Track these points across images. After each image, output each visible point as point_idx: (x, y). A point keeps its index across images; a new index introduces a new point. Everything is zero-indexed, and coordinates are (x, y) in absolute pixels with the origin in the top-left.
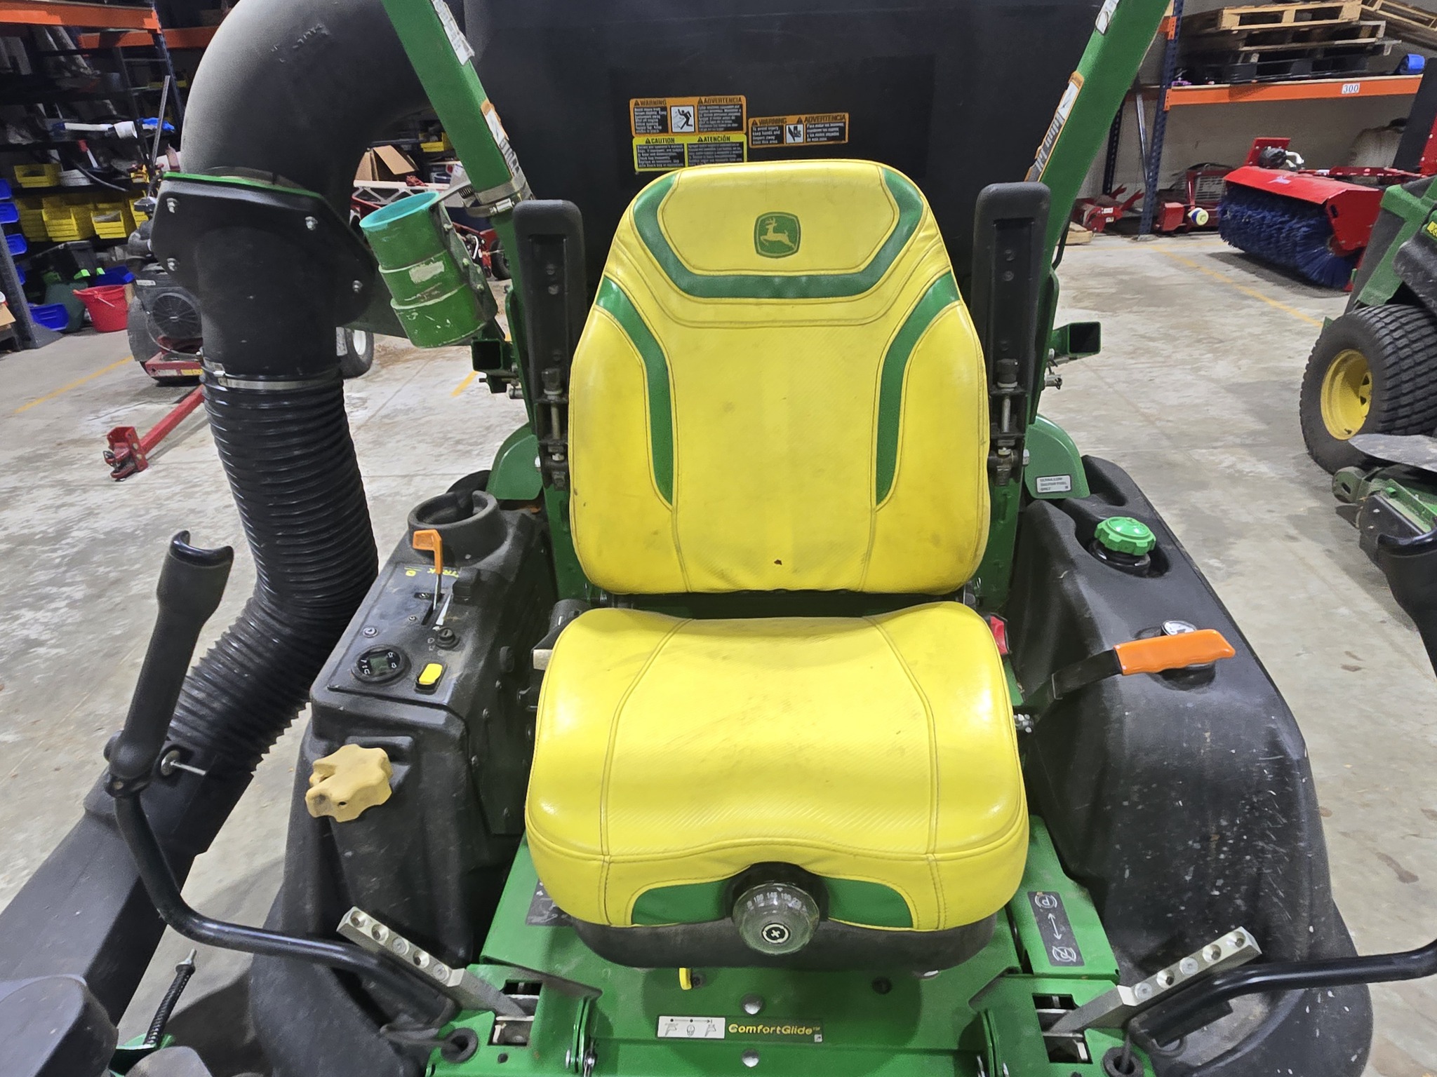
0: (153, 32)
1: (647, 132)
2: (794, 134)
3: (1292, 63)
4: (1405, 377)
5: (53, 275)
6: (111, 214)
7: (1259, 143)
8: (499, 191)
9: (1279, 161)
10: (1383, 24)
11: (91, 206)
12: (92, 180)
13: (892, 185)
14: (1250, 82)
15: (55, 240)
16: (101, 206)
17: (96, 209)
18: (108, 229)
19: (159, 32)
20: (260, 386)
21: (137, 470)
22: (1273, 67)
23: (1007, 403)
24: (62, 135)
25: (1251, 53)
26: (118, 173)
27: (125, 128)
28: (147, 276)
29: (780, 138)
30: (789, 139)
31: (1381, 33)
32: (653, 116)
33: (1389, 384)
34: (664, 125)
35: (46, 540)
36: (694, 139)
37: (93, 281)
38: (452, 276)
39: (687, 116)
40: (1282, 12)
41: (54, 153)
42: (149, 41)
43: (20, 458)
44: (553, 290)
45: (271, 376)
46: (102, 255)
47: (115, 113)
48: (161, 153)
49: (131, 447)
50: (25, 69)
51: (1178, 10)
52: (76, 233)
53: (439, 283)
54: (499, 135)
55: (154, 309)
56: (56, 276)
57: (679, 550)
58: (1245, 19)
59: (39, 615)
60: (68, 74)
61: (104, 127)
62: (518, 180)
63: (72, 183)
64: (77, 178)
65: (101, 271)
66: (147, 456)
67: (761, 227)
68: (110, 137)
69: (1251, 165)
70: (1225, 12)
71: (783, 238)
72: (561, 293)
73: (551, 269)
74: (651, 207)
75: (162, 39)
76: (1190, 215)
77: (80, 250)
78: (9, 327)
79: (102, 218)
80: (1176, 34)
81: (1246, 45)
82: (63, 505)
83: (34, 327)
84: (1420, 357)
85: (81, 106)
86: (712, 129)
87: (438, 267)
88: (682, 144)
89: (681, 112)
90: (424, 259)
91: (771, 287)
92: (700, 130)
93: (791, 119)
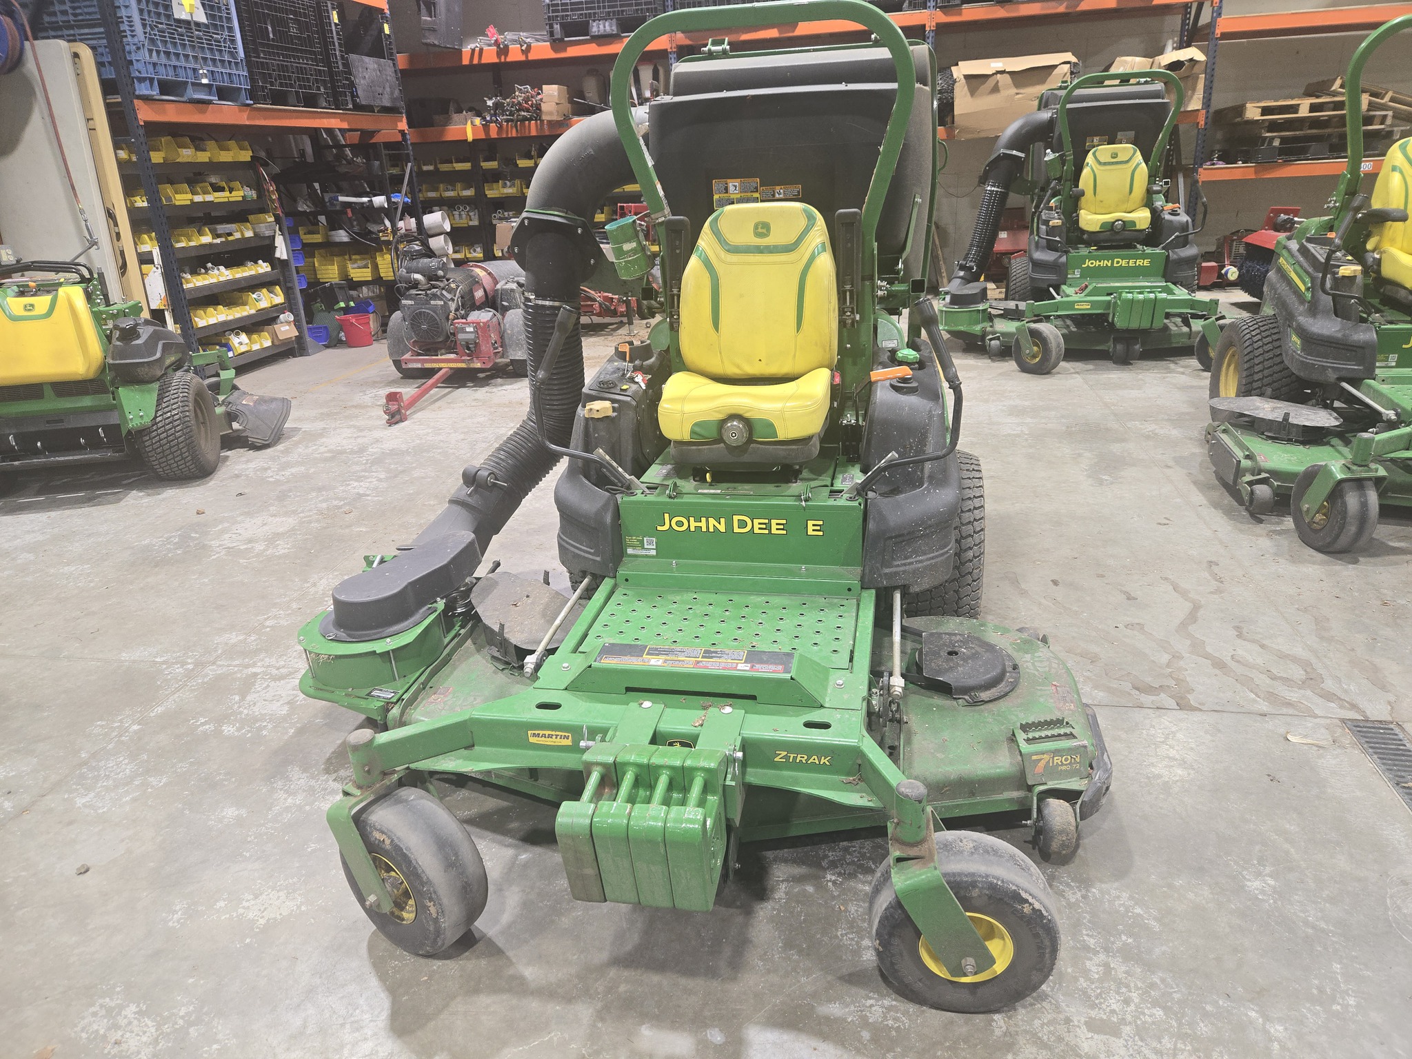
0: (402, 132)
1: (720, 193)
2: (779, 194)
3: (1311, 146)
4: (1257, 361)
5: (319, 305)
6: (360, 263)
7: (1273, 211)
8: (659, 214)
9: (1288, 226)
10: (1390, 113)
11: (347, 257)
12: (353, 238)
13: (805, 211)
14: (1276, 162)
15: (321, 281)
16: (354, 257)
17: (350, 260)
18: (360, 273)
19: (406, 132)
20: (547, 303)
21: (401, 421)
22: (1294, 149)
24: (335, 205)
25: (1272, 138)
26: (371, 232)
27: (379, 200)
28: (410, 297)
30: (777, 196)
31: (1389, 121)
32: (722, 186)
33: (1246, 366)
34: (727, 190)
35: (352, 452)
36: (739, 196)
37: (347, 310)
38: (639, 249)
39: (735, 186)
40: (1299, 105)
41: (322, 219)
42: (399, 138)
43: (322, 414)
44: (678, 251)
46: (354, 293)
47: (368, 190)
48: (401, 220)
49: (399, 405)
50: (310, 158)
51: (1207, 102)
52: (336, 276)
53: (634, 251)
54: (661, 193)
55: (412, 320)
56: (321, 306)
57: (720, 353)
58: (1266, 111)
59: (361, 484)
60: (344, 162)
61: (365, 200)
62: (667, 210)
63: (337, 240)
64: (342, 236)
65: (352, 304)
66: (408, 413)
67: (756, 227)
68: (368, 207)
69: (1266, 230)
70: (1248, 105)
71: (764, 231)
72: (681, 252)
73: (677, 243)
74: (716, 219)
75: (408, 137)
76: (1223, 272)
77: (340, 288)
78: (294, 339)
79: (355, 266)
80: (1206, 124)
81: (1268, 132)
82: (358, 437)
83: (308, 339)
84: (1267, 348)
85: (345, 185)
86: (746, 192)
87: (634, 245)
88: (732, 196)
89: (734, 185)
90: (629, 241)
91: (759, 250)
92: (741, 192)
93: (778, 187)
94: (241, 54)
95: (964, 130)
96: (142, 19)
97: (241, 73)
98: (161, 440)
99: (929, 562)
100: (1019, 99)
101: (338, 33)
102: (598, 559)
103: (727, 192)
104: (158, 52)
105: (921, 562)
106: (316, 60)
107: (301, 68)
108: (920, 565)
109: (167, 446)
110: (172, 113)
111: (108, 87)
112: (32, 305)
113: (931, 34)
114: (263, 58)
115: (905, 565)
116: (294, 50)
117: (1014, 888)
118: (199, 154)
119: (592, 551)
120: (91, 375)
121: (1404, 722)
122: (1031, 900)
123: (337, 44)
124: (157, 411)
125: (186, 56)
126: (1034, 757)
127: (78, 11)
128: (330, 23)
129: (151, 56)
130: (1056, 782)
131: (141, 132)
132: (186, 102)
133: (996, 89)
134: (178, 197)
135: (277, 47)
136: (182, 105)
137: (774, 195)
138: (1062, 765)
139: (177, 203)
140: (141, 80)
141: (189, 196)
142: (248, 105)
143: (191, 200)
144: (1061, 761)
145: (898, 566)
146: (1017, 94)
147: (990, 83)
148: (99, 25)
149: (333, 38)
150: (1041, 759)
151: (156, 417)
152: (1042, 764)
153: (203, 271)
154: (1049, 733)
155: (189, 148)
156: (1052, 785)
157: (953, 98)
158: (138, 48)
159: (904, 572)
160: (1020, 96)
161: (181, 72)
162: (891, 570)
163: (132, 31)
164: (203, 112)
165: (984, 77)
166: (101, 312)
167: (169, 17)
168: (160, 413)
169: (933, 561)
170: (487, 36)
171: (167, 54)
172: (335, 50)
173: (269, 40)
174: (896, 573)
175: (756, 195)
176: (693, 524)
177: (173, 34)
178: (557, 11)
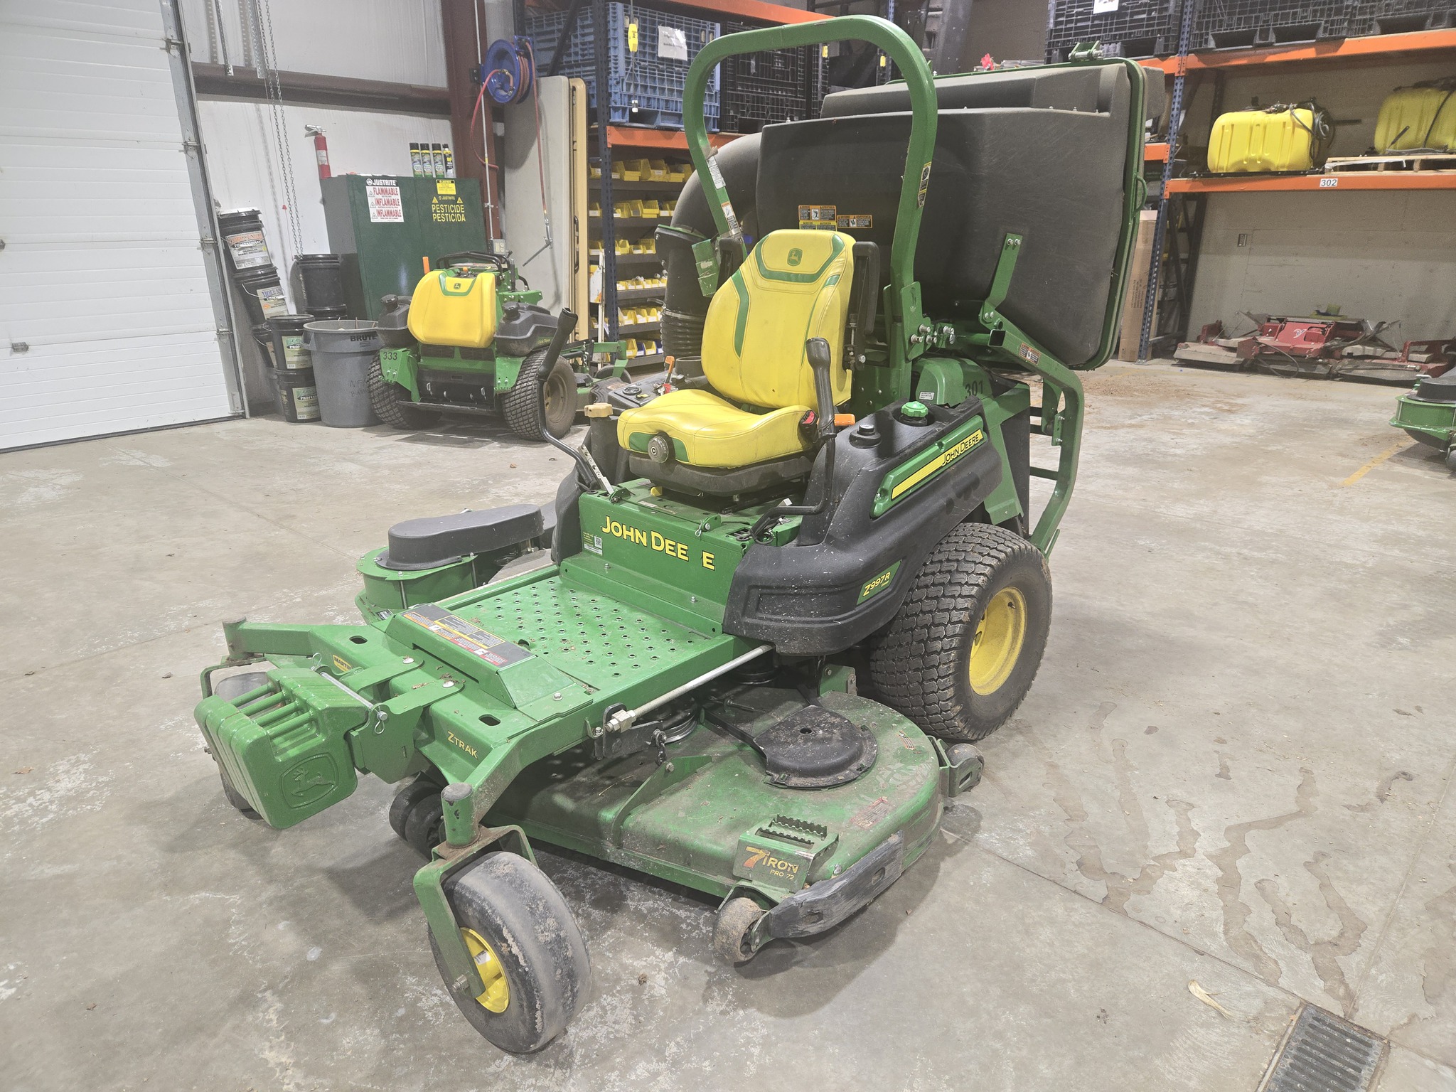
1: (804, 219)
2: (853, 224)
13: (833, 240)
20: (679, 316)
23: (853, 332)
29: (848, 224)
30: (851, 225)
32: (805, 210)
34: (809, 217)
36: (819, 223)
39: (816, 213)
45: (684, 313)
53: (710, 270)
54: (729, 215)
57: (741, 377)
67: (790, 255)
71: (796, 258)
86: (825, 219)
87: (710, 264)
88: (814, 222)
89: (815, 210)
90: (706, 260)
91: (788, 277)
92: (821, 219)
93: (852, 217)
94: (717, 87)
96: (626, 58)
97: (713, 104)
98: (516, 404)
99: (801, 625)
101: (824, 67)
103: (809, 219)
104: (636, 86)
105: (790, 621)
106: (795, 92)
107: (777, 99)
108: (788, 625)
109: (519, 410)
110: (640, 138)
111: (592, 116)
112: (459, 285)
114: (740, 91)
115: (771, 620)
116: (773, 83)
117: (500, 922)
118: (673, 175)
120: (482, 345)
121: (1400, 1045)
122: (510, 941)
123: (820, 77)
124: (517, 381)
125: (663, 89)
126: (749, 849)
127: (586, 52)
128: (818, 58)
129: (628, 89)
130: (762, 884)
131: (608, 153)
132: (655, 129)
134: (645, 211)
135: (757, 81)
136: (650, 131)
138: (776, 868)
139: (644, 216)
140: (616, 109)
141: (657, 211)
142: (715, 133)
143: (658, 215)
144: (776, 865)
145: (761, 619)
148: (591, 65)
149: (817, 71)
150: (755, 854)
151: (516, 385)
152: (754, 859)
153: (658, 276)
154: (793, 834)
155: (662, 169)
156: (756, 885)
158: (618, 83)
159: (768, 627)
161: (653, 102)
162: (754, 620)
163: (616, 68)
164: (669, 138)
166: (504, 296)
167: (654, 55)
168: (520, 382)
169: (809, 626)
170: (981, 65)
171: (645, 87)
172: (817, 82)
173: (749, 73)
174: (758, 626)
175: (834, 223)
176: (625, 533)
177: (654, 70)
178: (1060, 36)
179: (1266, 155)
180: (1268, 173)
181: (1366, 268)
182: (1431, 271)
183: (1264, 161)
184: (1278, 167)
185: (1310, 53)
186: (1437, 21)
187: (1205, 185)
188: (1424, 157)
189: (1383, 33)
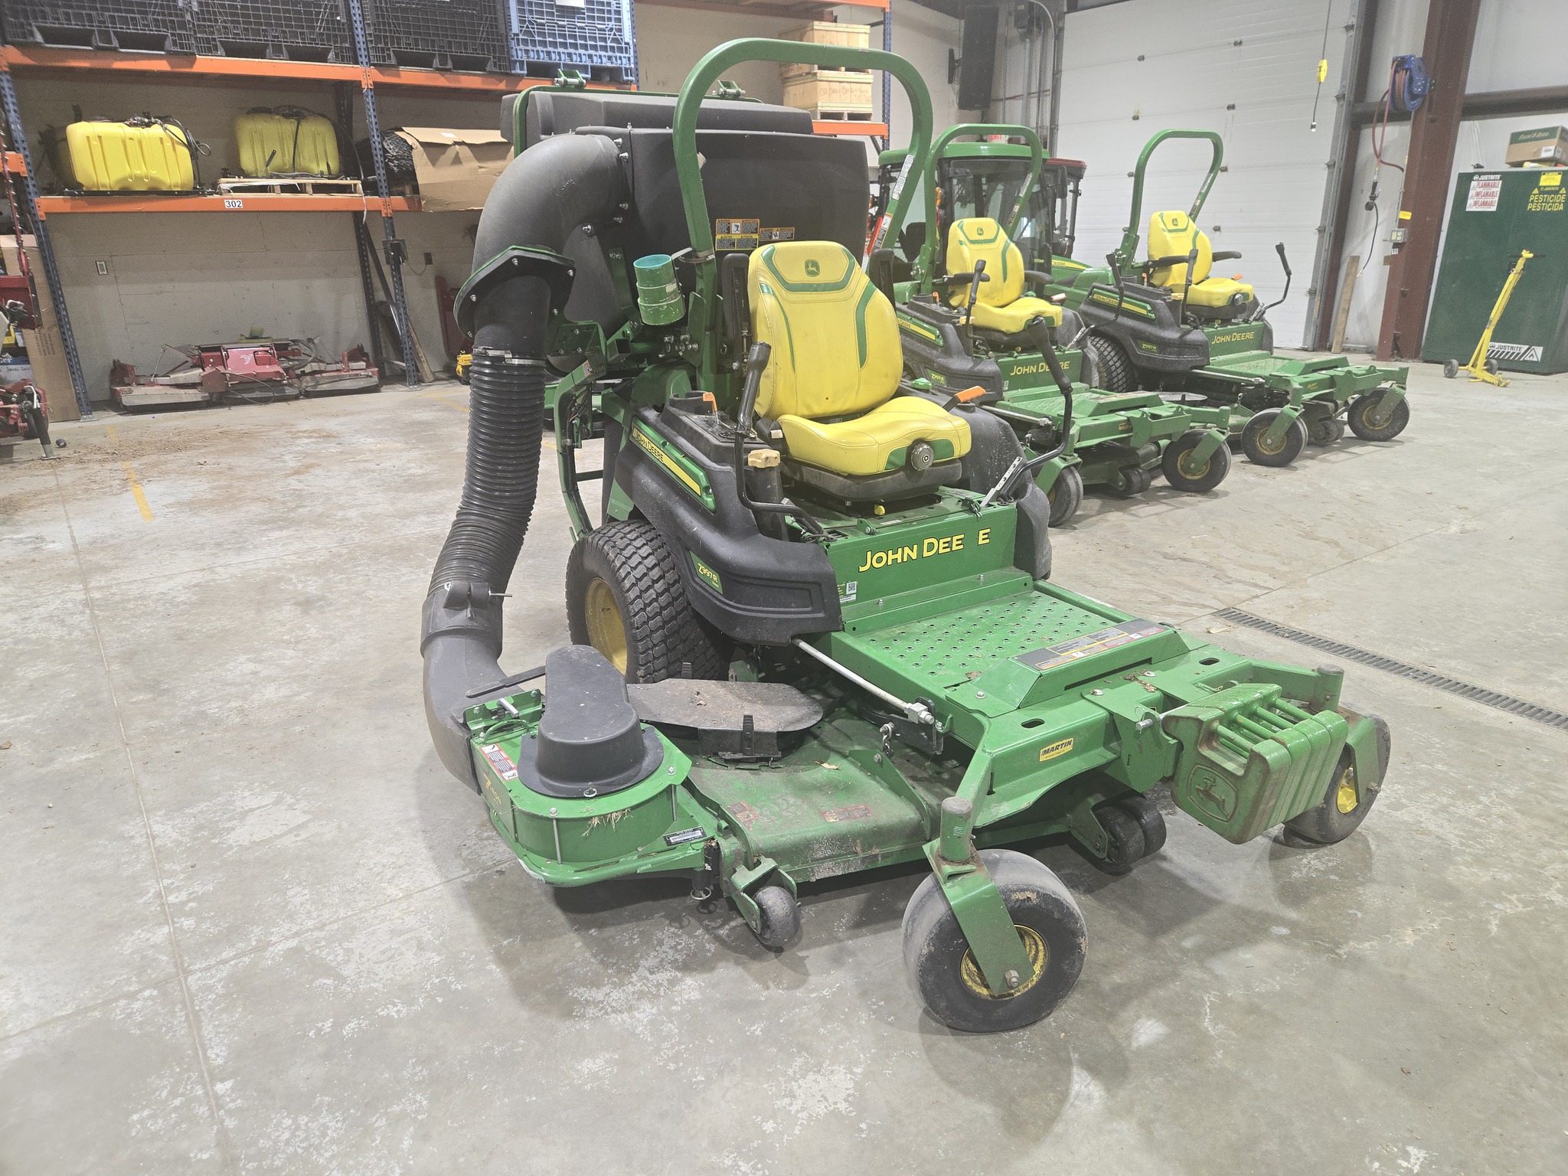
1: (722, 233)
2: (776, 236)
13: (844, 250)
30: (774, 237)
32: (725, 226)
34: (729, 230)
36: (739, 237)
44: (737, 291)
57: (797, 394)
67: (807, 266)
71: (814, 269)
73: (737, 282)
74: (769, 257)
86: (747, 232)
88: (734, 237)
89: (736, 225)
90: (671, 281)
91: (814, 288)
92: (742, 233)
93: (775, 229)
95: (430, 201)
100: (484, 173)
102: (821, 615)
103: (729, 233)
113: (370, 94)
119: (809, 609)
133: (457, 160)
137: (771, 237)
146: (480, 167)
147: (450, 153)
157: (413, 166)
160: (483, 170)
165: (443, 147)
175: (756, 236)
176: (891, 557)
179: (153, 173)
180: (156, 193)
181: (248, 290)
182: (307, 288)
183: (152, 179)
184: (170, 186)
185: (162, 66)
186: (277, 52)
187: (91, 204)
188: (313, 181)
189: (227, 56)
